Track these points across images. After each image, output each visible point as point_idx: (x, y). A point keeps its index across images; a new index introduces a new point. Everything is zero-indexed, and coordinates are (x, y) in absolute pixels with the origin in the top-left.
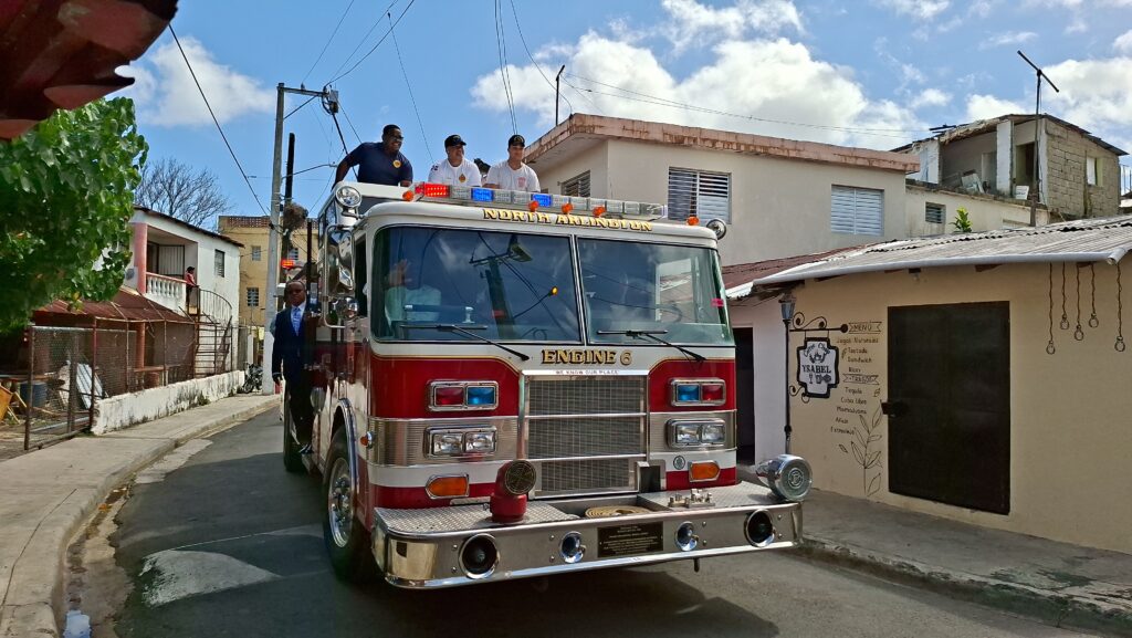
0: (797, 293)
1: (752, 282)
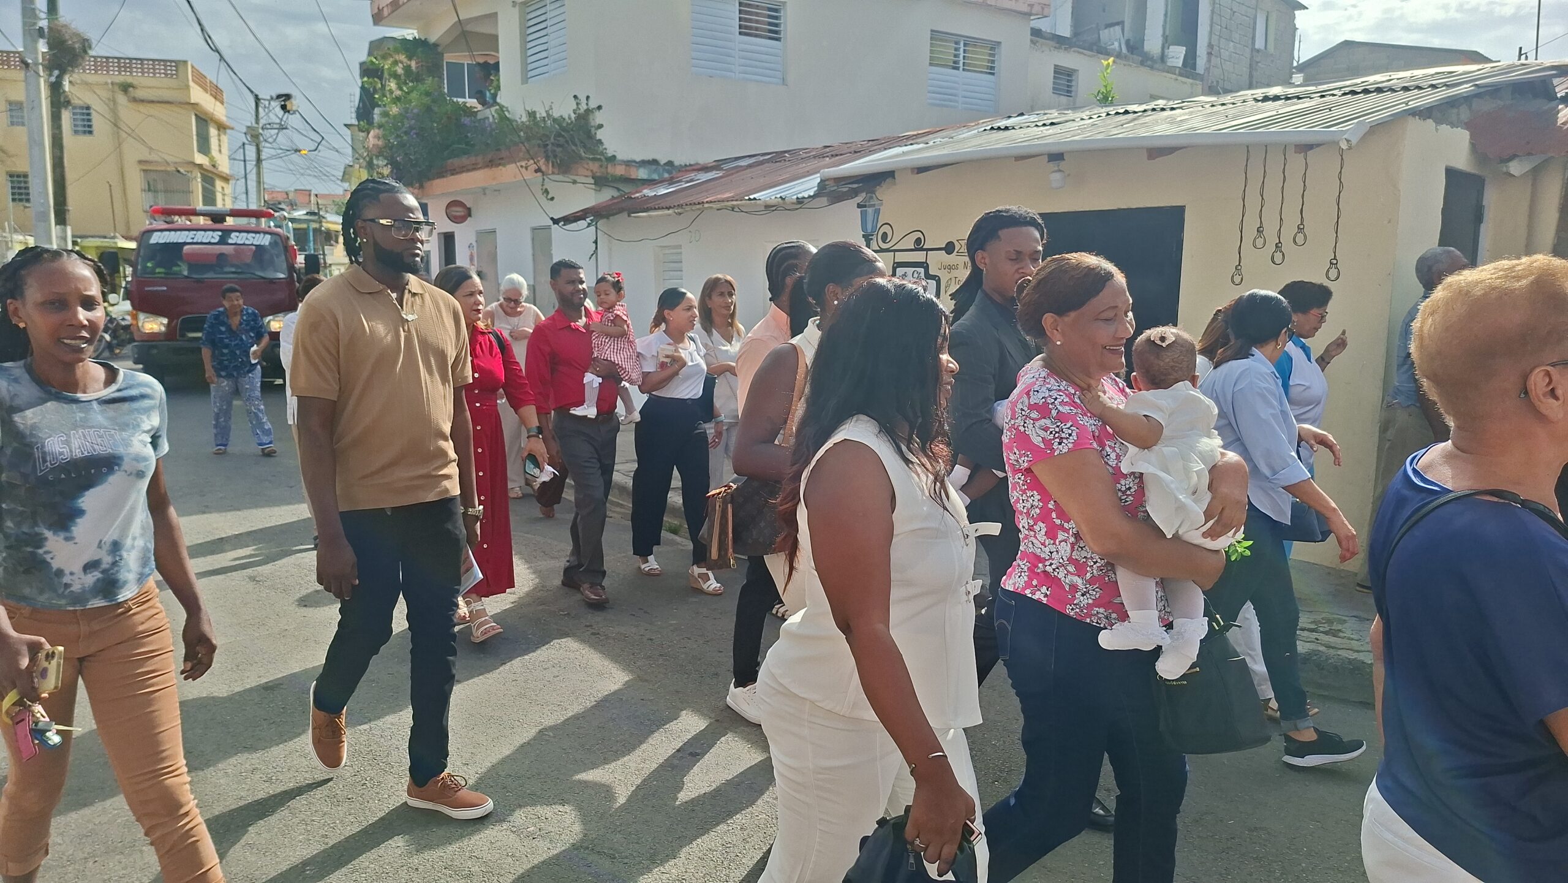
0: (886, 195)
1: (818, 175)
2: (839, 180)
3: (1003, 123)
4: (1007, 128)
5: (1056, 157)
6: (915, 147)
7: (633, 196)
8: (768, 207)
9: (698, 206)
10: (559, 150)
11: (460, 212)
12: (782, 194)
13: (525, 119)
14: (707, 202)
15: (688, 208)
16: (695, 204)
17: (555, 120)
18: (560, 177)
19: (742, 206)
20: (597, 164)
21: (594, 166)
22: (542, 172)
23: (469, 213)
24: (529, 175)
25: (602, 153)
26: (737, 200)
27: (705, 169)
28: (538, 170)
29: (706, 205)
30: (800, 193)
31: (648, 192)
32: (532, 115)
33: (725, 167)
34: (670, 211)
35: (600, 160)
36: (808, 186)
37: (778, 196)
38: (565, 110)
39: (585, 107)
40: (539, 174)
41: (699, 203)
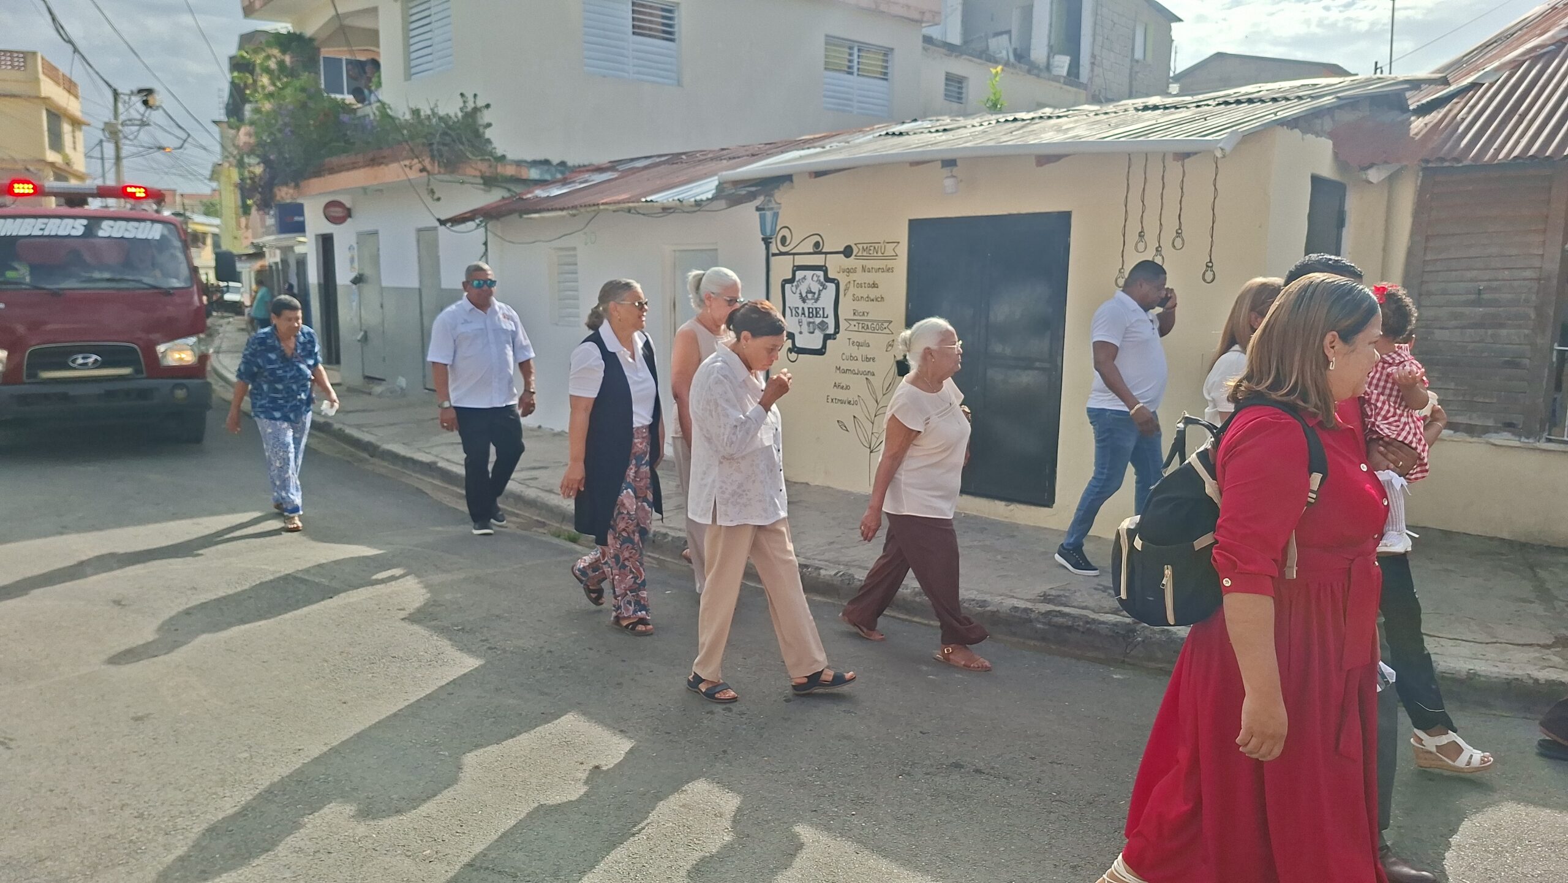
0: (783, 197)
1: (716, 178)
2: (736, 183)
3: (897, 129)
4: (901, 134)
5: (950, 163)
6: (812, 151)
7: (524, 197)
8: (666, 210)
9: (593, 208)
10: (445, 149)
11: (337, 212)
12: (680, 197)
13: (408, 117)
14: (603, 204)
15: (582, 210)
16: (590, 205)
17: (441, 118)
18: (447, 177)
19: (640, 207)
20: (486, 164)
21: (484, 167)
22: (428, 172)
23: (348, 213)
24: (413, 175)
25: (491, 154)
26: (633, 202)
27: (600, 169)
28: (423, 170)
29: (601, 207)
30: (698, 195)
31: (540, 193)
32: (416, 112)
33: (621, 168)
34: (564, 213)
35: (489, 160)
36: (706, 188)
37: (676, 198)
38: (451, 108)
39: (473, 105)
40: (425, 174)
41: (594, 205)
